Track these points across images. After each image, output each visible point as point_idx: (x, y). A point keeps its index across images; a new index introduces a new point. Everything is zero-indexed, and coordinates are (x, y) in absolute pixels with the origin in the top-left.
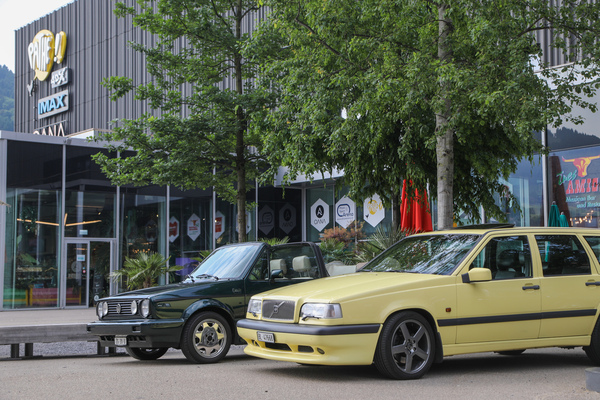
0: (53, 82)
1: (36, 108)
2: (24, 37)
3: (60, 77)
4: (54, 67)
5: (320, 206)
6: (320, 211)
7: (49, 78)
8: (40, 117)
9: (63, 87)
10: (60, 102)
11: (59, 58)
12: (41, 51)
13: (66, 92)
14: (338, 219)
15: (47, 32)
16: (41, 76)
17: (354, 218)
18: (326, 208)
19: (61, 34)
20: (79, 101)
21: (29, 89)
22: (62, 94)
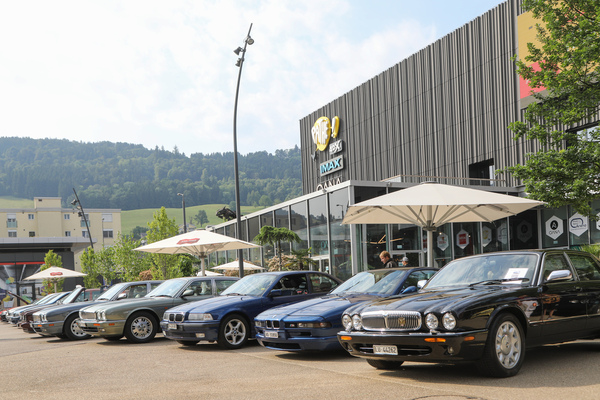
0: (331, 150)
1: (318, 169)
2: (306, 124)
3: (336, 146)
4: (331, 140)
5: (556, 222)
6: (554, 225)
7: (327, 148)
8: (322, 175)
9: (337, 154)
10: (337, 163)
11: (334, 134)
12: (320, 132)
13: (341, 157)
14: (571, 230)
15: (325, 118)
16: (322, 148)
17: (587, 228)
18: (560, 222)
19: (335, 119)
20: (351, 161)
21: (313, 157)
22: (338, 158)
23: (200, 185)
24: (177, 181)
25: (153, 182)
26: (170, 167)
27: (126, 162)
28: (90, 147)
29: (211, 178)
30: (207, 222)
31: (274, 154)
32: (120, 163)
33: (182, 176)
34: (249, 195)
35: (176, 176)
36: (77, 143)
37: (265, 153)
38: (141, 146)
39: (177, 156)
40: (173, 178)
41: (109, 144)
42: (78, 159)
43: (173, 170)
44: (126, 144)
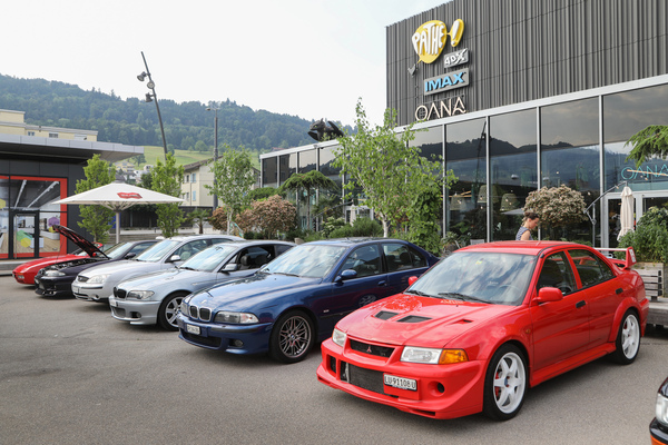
8: (426, 94)
9: (459, 66)
10: (457, 79)
11: (455, 41)
13: (466, 70)
15: (438, 22)
16: (428, 58)
20: (481, 77)
21: (411, 71)
22: (460, 72)
23: (136, 128)
24: (113, 121)
25: (90, 120)
26: (106, 108)
27: (61, 99)
28: (23, 82)
29: (147, 122)
30: (144, 162)
31: (207, 105)
32: (55, 99)
33: (118, 118)
34: (183, 140)
35: (111, 117)
36: (9, 77)
37: (198, 103)
38: (76, 86)
39: (113, 98)
40: (109, 118)
41: (44, 81)
42: (10, 92)
43: (109, 110)
44: (61, 83)
